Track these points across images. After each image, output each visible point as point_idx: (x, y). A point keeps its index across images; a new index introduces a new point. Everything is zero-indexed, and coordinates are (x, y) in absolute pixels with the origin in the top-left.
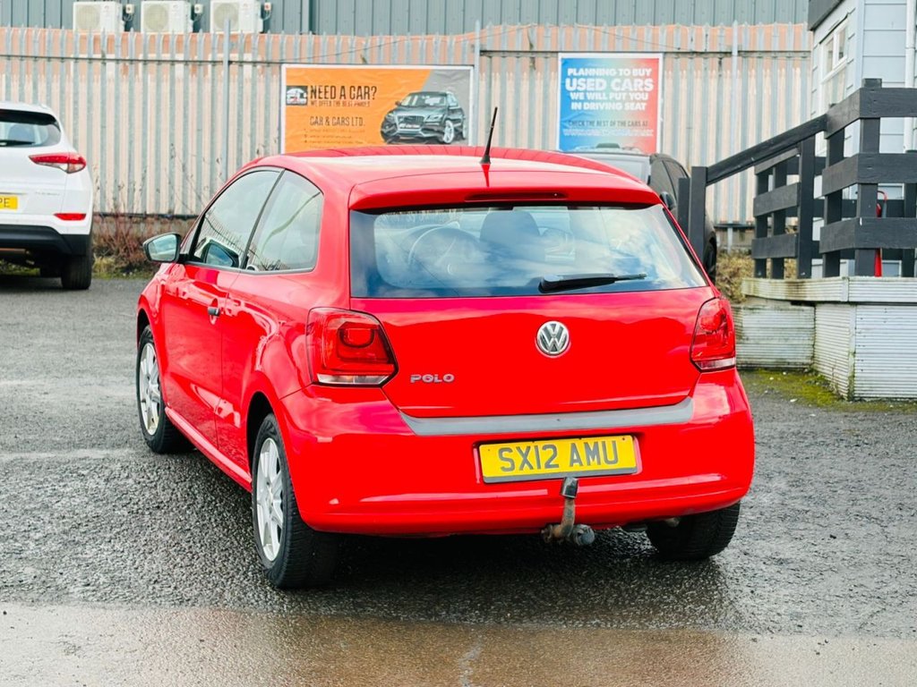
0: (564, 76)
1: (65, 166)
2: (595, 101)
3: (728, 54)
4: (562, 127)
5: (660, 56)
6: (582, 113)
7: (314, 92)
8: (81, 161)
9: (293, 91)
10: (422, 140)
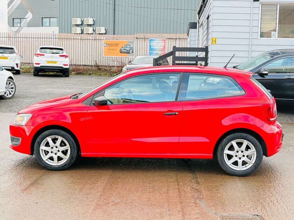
0: (150, 42)
1: (65, 57)
2: (155, 46)
3: (177, 39)
4: (150, 51)
5: (166, 39)
6: (153, 48)
7: (108, 44)
8: (67, 56)
9: (105, 44)
10: (126, 53)
